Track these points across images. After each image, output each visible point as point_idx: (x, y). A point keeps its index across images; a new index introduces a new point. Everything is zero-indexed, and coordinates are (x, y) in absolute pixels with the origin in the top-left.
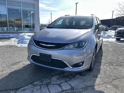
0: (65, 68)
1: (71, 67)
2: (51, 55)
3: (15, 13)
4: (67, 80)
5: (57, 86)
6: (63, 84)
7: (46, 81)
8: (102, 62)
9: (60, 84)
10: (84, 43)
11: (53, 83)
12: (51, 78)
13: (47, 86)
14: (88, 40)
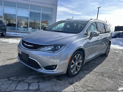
0: (39, 69)
1: (44, 69)
2: (28, 55)
3: (38, 16)
4: (40, 81)
5: (27, 84)
6: (33, 84)
7: (22, 78)
8: (93, 71)
9: (31, 83)
10: (59, 47)
11: (26, 81)
12: (29, 76)
13: (19, 83)
14: (66, 45)
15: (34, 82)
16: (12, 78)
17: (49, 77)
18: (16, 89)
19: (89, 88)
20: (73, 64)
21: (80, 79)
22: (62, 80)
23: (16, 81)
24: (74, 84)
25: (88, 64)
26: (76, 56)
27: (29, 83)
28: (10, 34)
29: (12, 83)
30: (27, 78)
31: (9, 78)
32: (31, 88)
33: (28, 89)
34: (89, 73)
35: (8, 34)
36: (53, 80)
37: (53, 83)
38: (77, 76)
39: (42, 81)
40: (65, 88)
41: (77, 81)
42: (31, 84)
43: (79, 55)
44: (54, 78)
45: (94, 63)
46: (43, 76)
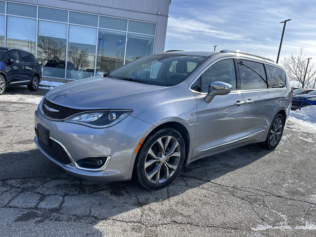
0: (68, 165)
1: (77, 165)
2: (48, 131)
4: (71, 194)
5: (37, 197)
6: (51, 197)
7: (33, 183)
8: (213, 181)
9: (49, 195)
10: (114, 115)
11: (39, 190)
12: (50, 181)
13: (22, 192)
14: (132, 111)
15: (55, 195)
16: (13, 181)
17: (95, 185)
18: (11, 204)
19: (179, 219)
20: (150, 158)
21: (169, 197)
22: (123, 195)
23: (19, 188)
24: (146, 207)
25: (208, 165)
26: (160, 140)
27: (44, 196)
28: (49, 86)
29: (7, 191)
30: (45, 185)
31: (6, 180)
32: (43, 205)
33: (36, 208)
34: (198, 185)
35: (46, 86)
36: (102, 193)
37: (97, 200)
38: (165, 189)
39: (77, 192)
40: (121, 212)
41: (157, 200)
42: (48, 198)
43: (170, 138)
44: (107, 189)
45: (226, 164)
46: (84, 183)
